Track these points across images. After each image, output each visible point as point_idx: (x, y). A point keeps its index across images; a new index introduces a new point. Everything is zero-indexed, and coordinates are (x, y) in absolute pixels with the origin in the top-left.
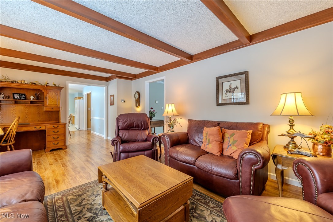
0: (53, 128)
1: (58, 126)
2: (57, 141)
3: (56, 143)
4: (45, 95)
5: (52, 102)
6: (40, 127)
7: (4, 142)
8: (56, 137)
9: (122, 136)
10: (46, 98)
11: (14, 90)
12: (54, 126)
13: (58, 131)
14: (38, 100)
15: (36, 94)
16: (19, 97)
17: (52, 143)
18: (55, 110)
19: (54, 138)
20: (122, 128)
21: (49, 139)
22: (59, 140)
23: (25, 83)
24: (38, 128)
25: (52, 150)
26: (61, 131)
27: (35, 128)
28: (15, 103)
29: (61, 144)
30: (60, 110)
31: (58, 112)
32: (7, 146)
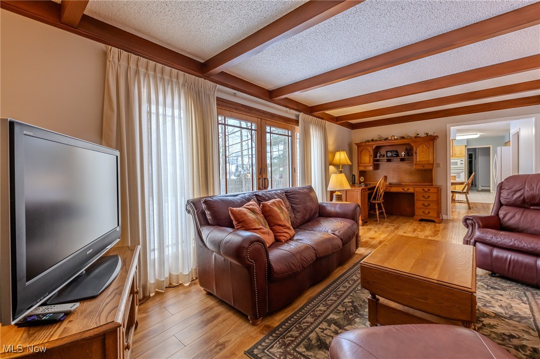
0: (423, 191)
1: (429, 190)
2: (427, 209)
3: (426, 212)
4: (414, 149)
5: (423, 157)
6: (408, 189)
7: (373, 199)
8: (426, 204)
9: (504, 217)
10: (416, 153)
11: (387, 147)
12: (423, 190)
13: (429, 197)
14: (409, 156)
15: (406, 149)
16: (391, 154)
17: (421, 211)
18: (426, 167)
19: (423, 204)
20: (509, 202)
21: (418, 204)
22: (430, 209)
23: (395, 139)
24: (406, 189)
25: (422, 220)
26: (433, 197)
27: (403, 189)
28: (387, 161)
29: (433, 215)
30: (433, 167)
31: (431, 170)
32: (375, 203)
